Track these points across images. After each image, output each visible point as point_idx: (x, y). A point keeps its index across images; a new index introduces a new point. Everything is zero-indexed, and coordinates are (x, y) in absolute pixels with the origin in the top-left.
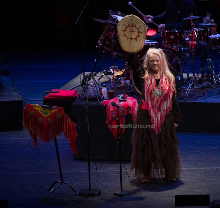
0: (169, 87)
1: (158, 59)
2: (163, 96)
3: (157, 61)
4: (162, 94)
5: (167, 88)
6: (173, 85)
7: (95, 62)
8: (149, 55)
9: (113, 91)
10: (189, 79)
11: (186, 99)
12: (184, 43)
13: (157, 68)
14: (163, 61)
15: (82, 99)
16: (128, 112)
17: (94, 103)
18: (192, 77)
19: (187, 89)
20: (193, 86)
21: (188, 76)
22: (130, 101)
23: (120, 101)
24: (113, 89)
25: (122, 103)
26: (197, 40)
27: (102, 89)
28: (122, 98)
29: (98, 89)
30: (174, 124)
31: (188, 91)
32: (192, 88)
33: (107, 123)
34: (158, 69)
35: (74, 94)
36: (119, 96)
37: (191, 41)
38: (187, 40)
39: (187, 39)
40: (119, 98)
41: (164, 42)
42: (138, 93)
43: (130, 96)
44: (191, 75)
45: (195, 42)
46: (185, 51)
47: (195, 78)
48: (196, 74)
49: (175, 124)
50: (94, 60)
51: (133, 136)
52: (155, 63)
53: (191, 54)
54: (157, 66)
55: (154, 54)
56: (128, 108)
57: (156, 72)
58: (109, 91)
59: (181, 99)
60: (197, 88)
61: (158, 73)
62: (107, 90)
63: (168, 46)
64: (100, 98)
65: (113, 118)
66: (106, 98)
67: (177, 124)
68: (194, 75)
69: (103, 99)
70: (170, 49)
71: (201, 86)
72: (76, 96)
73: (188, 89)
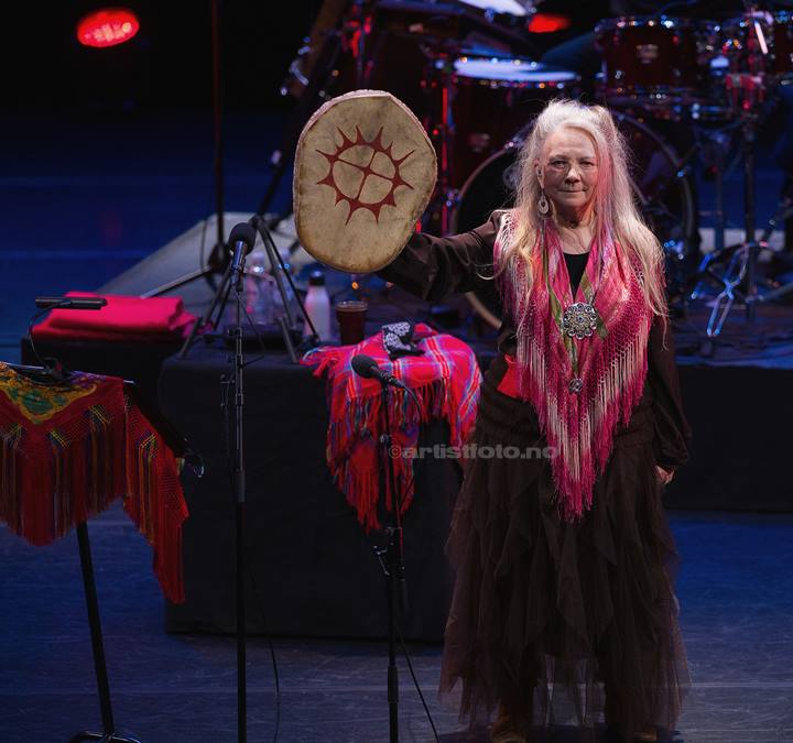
0: (635, 290)
1: (590, 153)
2: (603, 333)
3: (584, 162)
4: (600, 324)
5: (625, 296)
6: (651, 285)
7: (273, 166)
8: (546, 134)
9: (361, 306)
10: (726, 254)
11: (707, 349)
12: (704, 82)
13: (579, 199)
14: (612, 166)
15: (209, 340)
16: (431, 407)
17: (270, 362)
18: (739, 246)
19: (715, 304)
20: (742, 290)
21: (719, 239)
22: (441, 355)
23: (396, 354)
24: (356, 295)
25: (401, 363)
26: (767, 70)
27: (305, 293)
28: (404, 340)
29: (290, 294)
30: (654, 471)
31: (720, 312)
32: (737, 300)
33: (329, 458)
34: (585, 205)
35: (172, 319)
36: (387, 331)
37: (740, 71)
38: (719, 69)
39: (721, 62)
40: (391, 340)
41: (611, 74)
42: (480, 320)
43: (440, 332)
44: (735, 237)
45: (758, 80)
46: (708, 122)
47: (756, 251)
48: (759, 234)
49: (660, 470)
50: (271, 154)
51: (454, 524)
52: (573, 174)
53: (736, 136)
54: (579, 185)
55: (571, 127)
56: (433, 389)
57: (571, 218)
58: (344, 305)
59: (686, 352)
60: (761, 298)
61: (584, 222)
62: (332, 300)
63: (627, 94)
64: (296, 337)
65: (357, 435)
66: (324, 336)
67: (667, 470)
68: (750, 238)
69: (314, 341)
70: (638, 111)
71: (782, 290)
72: (181, 329)
73: (720, 305)
